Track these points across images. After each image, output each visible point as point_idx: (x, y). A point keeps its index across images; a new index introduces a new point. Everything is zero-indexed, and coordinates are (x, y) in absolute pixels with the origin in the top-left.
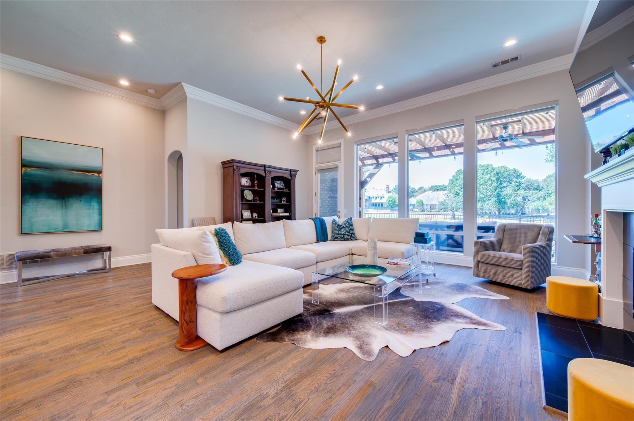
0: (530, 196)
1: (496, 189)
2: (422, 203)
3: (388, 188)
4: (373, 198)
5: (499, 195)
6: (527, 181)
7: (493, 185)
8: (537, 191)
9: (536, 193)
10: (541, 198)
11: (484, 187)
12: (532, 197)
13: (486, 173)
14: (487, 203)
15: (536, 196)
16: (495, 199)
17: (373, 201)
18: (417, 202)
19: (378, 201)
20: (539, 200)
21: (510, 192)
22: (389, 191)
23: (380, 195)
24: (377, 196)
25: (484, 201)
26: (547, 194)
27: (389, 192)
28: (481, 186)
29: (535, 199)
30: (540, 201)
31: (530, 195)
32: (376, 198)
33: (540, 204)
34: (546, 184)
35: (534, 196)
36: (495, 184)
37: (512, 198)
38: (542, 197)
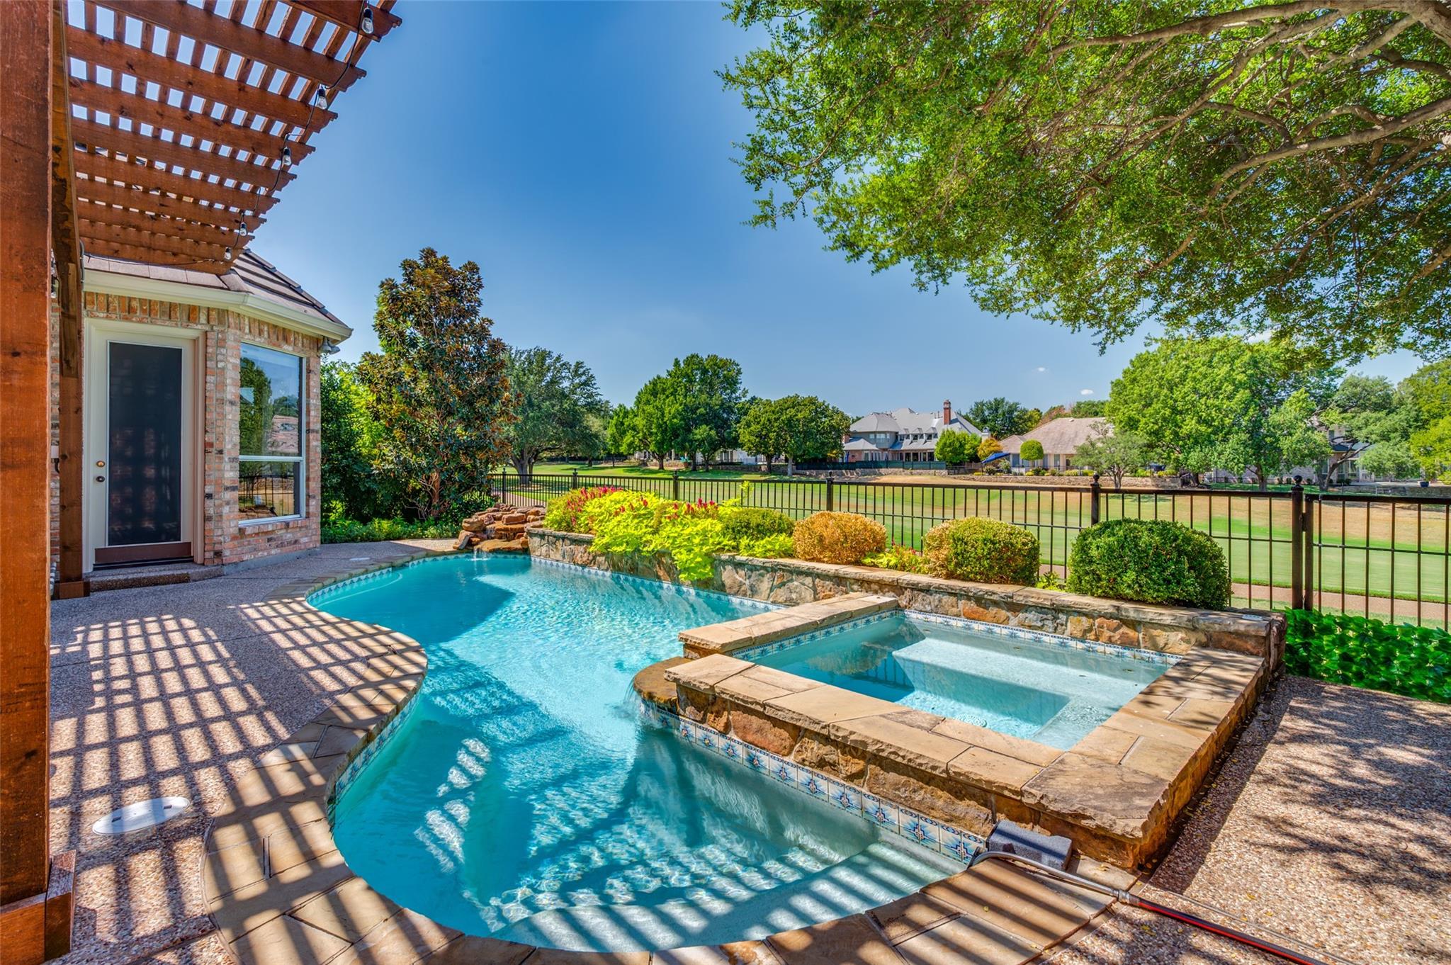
0: (1360, 428)
1: (1246, 410)
2: (1040, 450)
3: (948, 410)
4: (908, 437)
5: (1256, 426)
6: (1351, 384)
7: (1238, 396)
8: (1382, 414)
9: (1379, 419)
10: (1392, 435)
11: (1210, 402)
12: (1365, 431)
13: (1220, 360)
14: (1219, 449)
15: (1377, 428)
16: (1244, 437)
17: (906, 445)
18: (1024, 450)
19: (919, 445)
20: (1388, 440)
21: (1290, 416)
22: (953, 417)
23: (926, 430)
24: (917, 432)
25: (1212, 443)
26: (1416, 421)
27: (951, 422)
28: (1203, 401)
29: (1374, 437)
30: (1392, 443)
31: (1360, 424)
32: (916, 437)
33: (1390, 451)
34: (1412, 389)
35: (1371, 427)
36: (1243, 394)
37: (1298, 434)
38: (1396, 430)
